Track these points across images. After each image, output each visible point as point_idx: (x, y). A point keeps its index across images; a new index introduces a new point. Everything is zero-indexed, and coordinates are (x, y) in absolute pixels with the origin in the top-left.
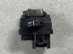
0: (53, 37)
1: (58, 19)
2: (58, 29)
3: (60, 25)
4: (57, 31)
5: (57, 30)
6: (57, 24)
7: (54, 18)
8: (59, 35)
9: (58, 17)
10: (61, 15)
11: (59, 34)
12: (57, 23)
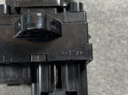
0: (99, 76)
1: (112, 23)
2: (112, 53)
3: (119, 41)
4: (110, 59)
5: (109, 55)
6: (110, 38)
7: (101, 21)
8: (116, 71)
9: (112, 20)
10: (122, 12)
11: (117, 68)
12: (110, 35)
